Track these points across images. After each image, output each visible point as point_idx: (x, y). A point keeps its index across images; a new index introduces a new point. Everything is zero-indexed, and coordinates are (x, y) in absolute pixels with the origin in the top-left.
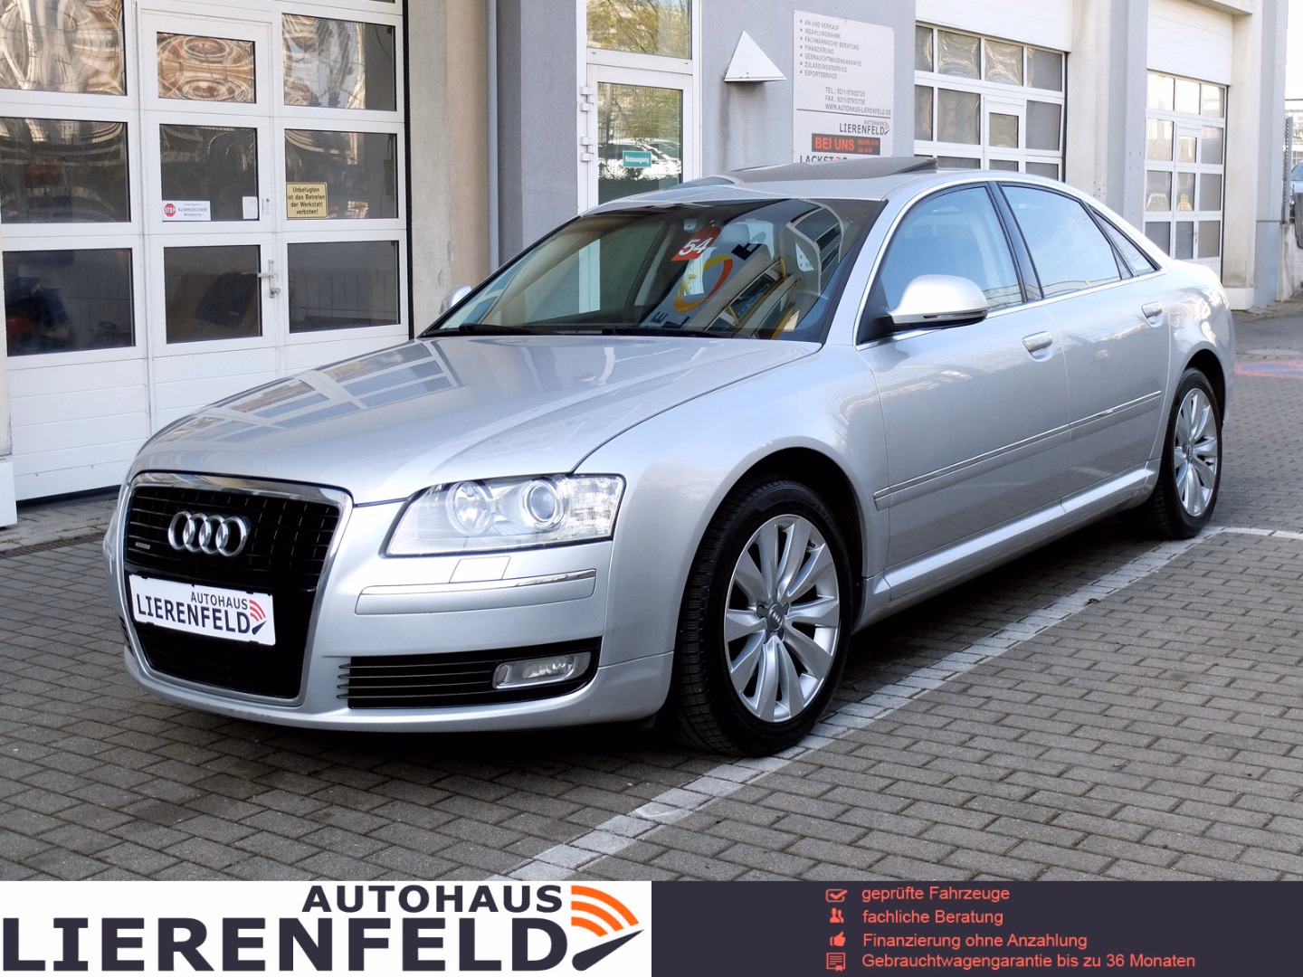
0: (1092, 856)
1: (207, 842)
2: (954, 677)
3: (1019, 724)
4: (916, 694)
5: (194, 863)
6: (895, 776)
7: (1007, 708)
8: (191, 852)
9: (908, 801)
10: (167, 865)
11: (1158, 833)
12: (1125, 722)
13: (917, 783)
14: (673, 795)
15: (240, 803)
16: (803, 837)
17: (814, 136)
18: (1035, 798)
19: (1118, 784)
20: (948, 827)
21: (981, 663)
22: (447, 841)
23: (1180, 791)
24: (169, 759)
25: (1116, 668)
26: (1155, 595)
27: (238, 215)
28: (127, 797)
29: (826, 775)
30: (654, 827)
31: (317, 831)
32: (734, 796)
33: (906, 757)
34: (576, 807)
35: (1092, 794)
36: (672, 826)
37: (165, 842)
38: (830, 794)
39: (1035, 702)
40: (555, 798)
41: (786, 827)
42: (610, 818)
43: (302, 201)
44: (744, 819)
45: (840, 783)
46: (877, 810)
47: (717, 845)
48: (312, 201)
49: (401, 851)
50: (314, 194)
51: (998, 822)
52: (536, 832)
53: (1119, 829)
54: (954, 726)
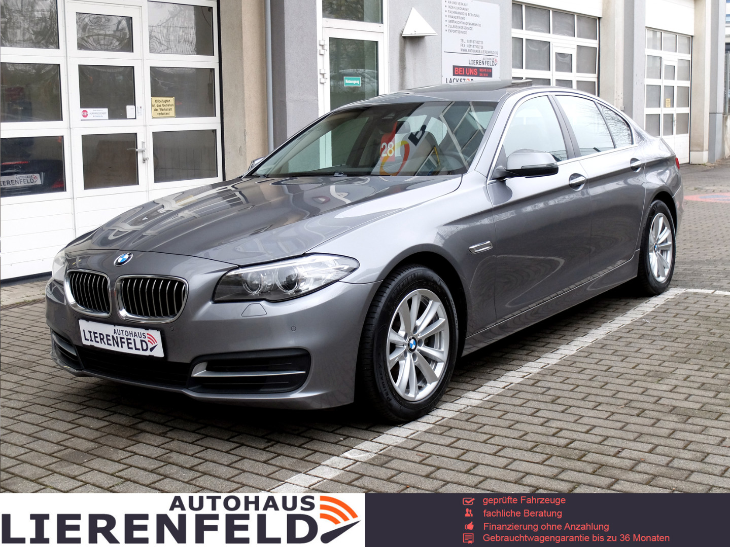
0: (603, 478)
2: (529, 376)
3: (565, 403)
4: (508, 386)
5: (92, 485)
6: (493, 433)
7: (559, 393)
9: (500, 447)
11: (641, 465)
12: (626, 402)
13: (506, 437)
14: (365, 445)
16: (439, 468)
17: (454, 67)
18: (572, 445)
19: (620, 437)
20: (522, 462)
21: (545, 368)
23: (655, 441)
24: (81, 425)
25: (622, 370)
28: (56, 448)
29: (454, 433)
30: (354, 464)
31: (163, 466)
32: (401, 446)
33: (500, 422)
34: (311, 452)
35: (605, 443)
36: (365, 463)
37: (77, 473)
38: (455, 443)
39: (575, 390)
40: (298, 447)
41: (430, 463)
42: (329, 458)
43: (160, 107)
44: (406, 458)
45: (461, 437)
46: (482, 453)
47: (390, 473)
48: (166, 108)
51: (551, 459)
52: (287, 467)
53: (619, 463)
54: (528, 405)
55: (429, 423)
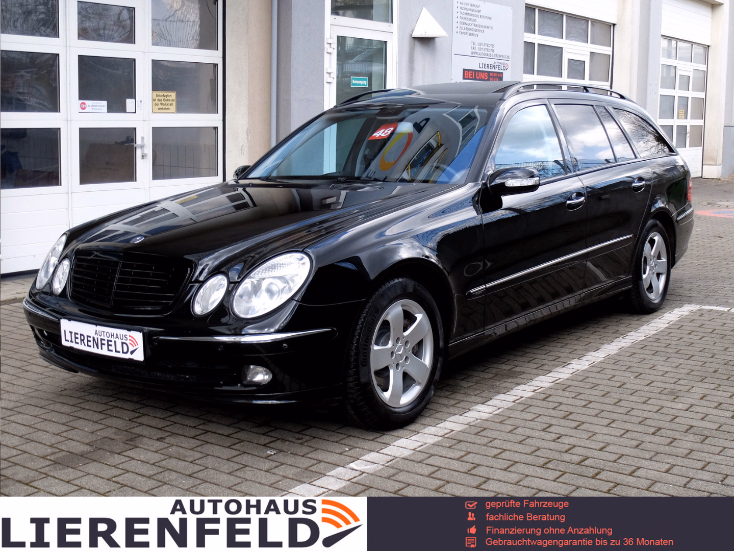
1: (96, 477)
2: (540, 390)
3: (578, 419)
4: (518, 400)
5: (89, 490)
6: (504, 448)
7: (571, 409)
8: (87, 483)
9: (511, 463)
10: (72, 490)
11: (658, 485)
12: (641, 419)
13: (517, 452)
14: (372, 456)
15: (117, 455)
16: (448, 482)
17: (464, 70)
18: (586, 462)
19: (635, 455)
20: (534, 478)
21: (556, 382)
22: (239, 480)
23: (671, 460)
24: (75, 428)
25: (636, 387)
26: (659, 345)
27: (123, 110)
28: (49, 450)
29: (463, 446)
30: (360, 475)
31: (161, 472)
32: (408, 458)
33: (511, 437)
34: (315, 462)
35: (620, 461)
36: (371, 474)
37: (72, 477)
38: (465, 457)
39: (588, 406)
40: (303, 456)
41: (439, 477)
42: (335, 469)
43: (161, 102)
44: (414, 471)
45: (471, 451)
46: (493, 468)
47: (398, 486)
48: (167, 102)
49: (210, 486)
50: (168, 98)
51: (564, 476)
52: (291, 476)
54: (539, 419)
55: (438, 436)
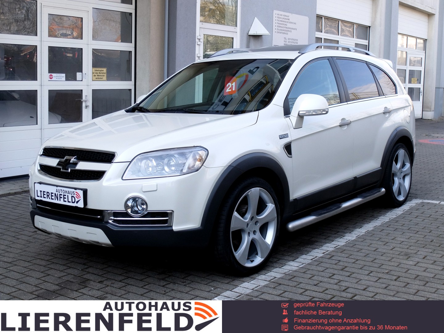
27: (75, 79)
43: (97, 74)
48: (101, 74)
50: (102, 72)
